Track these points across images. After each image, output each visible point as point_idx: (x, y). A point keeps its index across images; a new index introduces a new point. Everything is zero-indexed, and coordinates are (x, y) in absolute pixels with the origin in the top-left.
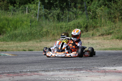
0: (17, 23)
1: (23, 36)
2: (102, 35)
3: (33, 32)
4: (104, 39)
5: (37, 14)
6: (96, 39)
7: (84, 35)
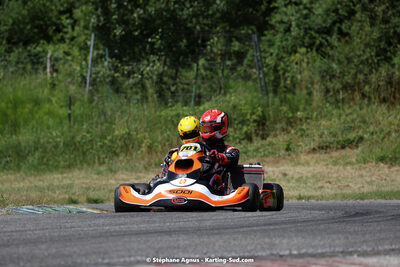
0: (15, 107)
1: (45, 151)
2: (324, 148)
3: (78, 139)
4: (335, 163)
5: (84, 78)
6: (308, 163)
7: (257, 150)
